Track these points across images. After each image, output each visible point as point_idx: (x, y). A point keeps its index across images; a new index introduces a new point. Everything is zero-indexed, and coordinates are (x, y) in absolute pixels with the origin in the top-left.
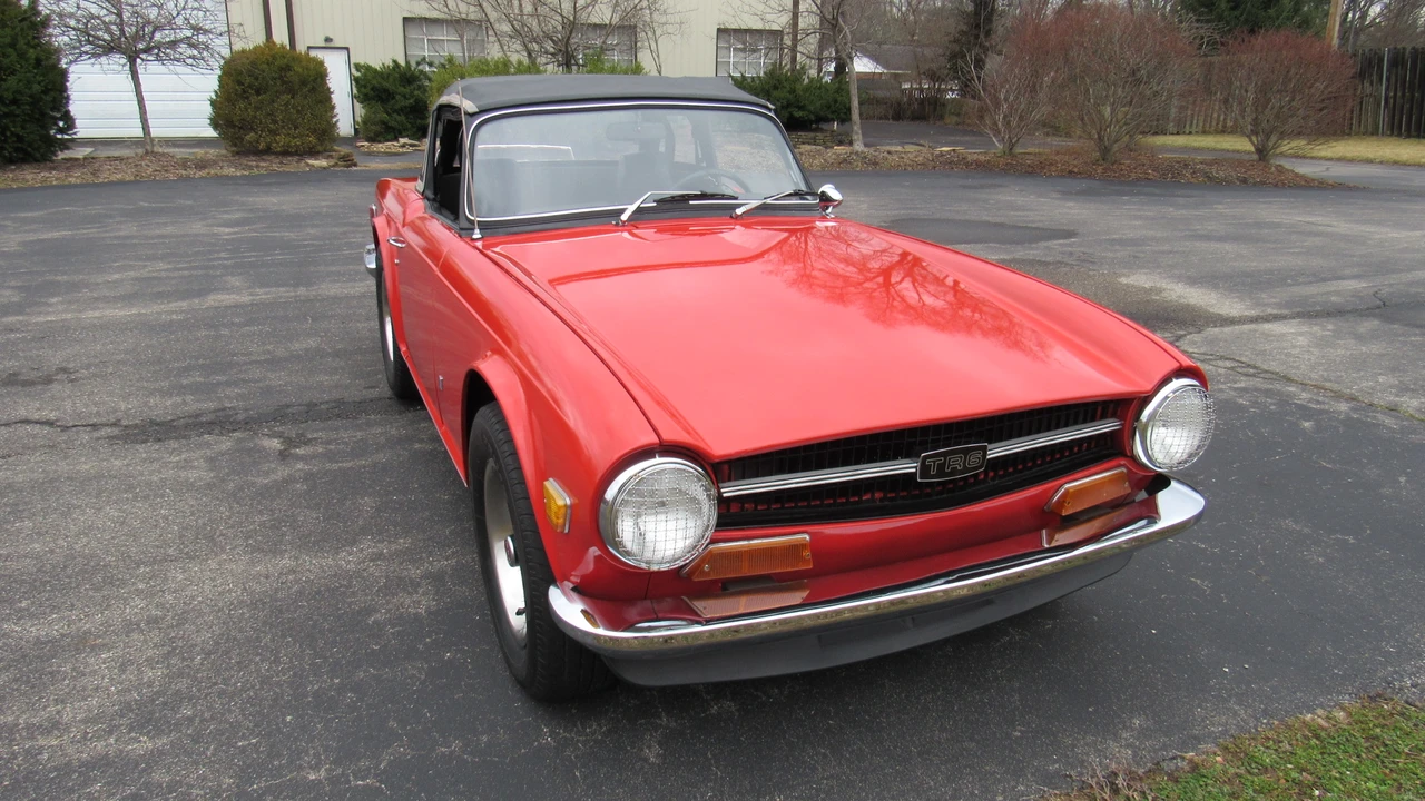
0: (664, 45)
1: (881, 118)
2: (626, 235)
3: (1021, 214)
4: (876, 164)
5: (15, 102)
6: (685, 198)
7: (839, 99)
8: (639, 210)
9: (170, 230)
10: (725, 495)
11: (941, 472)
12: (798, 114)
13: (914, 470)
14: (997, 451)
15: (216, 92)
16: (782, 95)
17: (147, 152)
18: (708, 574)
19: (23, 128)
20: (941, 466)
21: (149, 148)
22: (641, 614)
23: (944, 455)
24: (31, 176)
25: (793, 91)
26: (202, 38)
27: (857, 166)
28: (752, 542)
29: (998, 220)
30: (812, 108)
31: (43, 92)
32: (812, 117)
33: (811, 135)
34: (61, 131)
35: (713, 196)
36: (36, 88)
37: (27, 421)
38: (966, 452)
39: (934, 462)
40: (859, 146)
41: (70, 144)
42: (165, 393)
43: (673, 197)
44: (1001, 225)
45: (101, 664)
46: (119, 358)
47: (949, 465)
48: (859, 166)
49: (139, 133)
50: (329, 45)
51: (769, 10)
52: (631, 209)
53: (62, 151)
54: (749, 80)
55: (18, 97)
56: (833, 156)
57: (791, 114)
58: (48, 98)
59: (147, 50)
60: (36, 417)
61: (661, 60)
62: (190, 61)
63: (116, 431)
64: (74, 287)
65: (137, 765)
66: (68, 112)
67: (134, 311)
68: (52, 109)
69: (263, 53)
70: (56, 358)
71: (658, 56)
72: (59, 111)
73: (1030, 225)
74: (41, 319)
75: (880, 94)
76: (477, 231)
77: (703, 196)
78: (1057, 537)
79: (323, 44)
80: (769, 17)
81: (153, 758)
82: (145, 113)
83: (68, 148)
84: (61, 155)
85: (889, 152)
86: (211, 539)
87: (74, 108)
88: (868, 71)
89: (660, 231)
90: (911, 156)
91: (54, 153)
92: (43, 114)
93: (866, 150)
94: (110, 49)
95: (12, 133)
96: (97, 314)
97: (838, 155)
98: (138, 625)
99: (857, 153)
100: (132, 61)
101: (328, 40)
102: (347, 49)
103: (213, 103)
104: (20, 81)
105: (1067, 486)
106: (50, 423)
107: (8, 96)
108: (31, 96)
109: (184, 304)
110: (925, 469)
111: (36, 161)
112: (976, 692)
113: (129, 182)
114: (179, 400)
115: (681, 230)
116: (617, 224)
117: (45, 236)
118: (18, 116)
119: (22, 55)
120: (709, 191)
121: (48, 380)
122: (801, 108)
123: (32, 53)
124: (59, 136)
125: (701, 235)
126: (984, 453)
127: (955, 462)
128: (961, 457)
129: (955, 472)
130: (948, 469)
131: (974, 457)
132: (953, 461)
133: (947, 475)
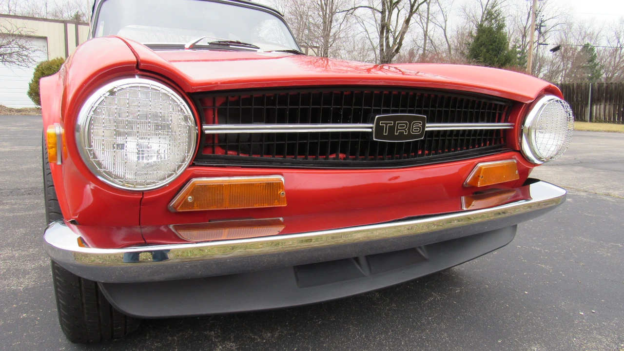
6: (227, 43)
10: (207, 132)
11: (391, 135)
13: (370, 130)
15: (32, 80)
18: (192, 204)
20: (392, 129)
22: (125, 239)
23: (394, 119)
28: (232, 178)
35: (244, 45)
38: (410, 119)
43: (219, 42)
47: (398, 129)
78: (474, 203)
103: (30, 85)
105: (480, 165)
110: (379, 129)
112: (416, 332)
126: (424, 126)
127: (402, 127)
128: (406, 124)
129: (401, 136)
130: (397, 133)
131: (416, 126)
132: (400, 126)
133: (396, 138)
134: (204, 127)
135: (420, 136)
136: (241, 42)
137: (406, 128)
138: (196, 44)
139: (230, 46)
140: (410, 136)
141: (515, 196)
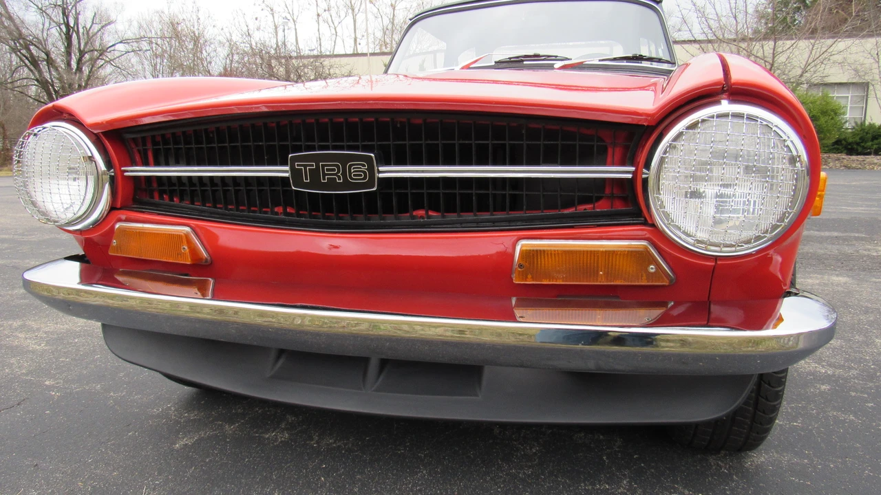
10: (126, 174)
11: (315, 183)
20: (315, 173)
23: (317, 159)
38: (345, 160)
105: (522, 243)
110: (296, 174)
126: (372, 170)
127: (331, 172)
128: (338, 166)
129: (332, 184)
130: (324, 179)
131: (357, 171)
132: (328, 170)
133: (324, 187)
135: (370, 184)
136: (541, 54)
137: (339, 171)
139: (525, 63)
140: (347, 185)
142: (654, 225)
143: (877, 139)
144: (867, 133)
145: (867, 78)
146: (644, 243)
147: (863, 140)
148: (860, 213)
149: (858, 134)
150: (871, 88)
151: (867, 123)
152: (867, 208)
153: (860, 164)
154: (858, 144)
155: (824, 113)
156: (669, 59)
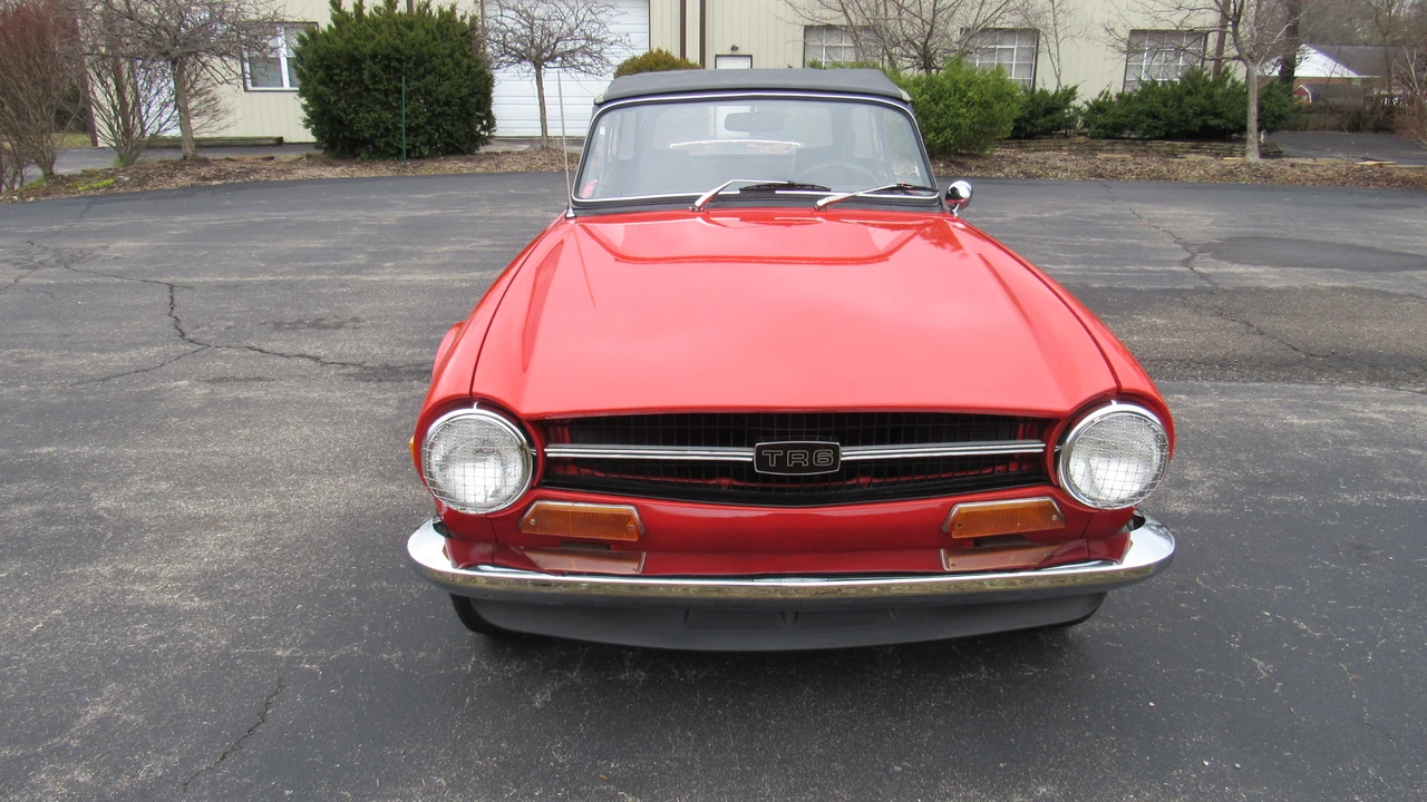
0: (1066, 49)
1: (1333, 129)
2: (699, 220)
3: (1407, 238)
4: (1269, 177)
5: (447, 103)
6: (772, 188)
7: (1266, 106)
8: (716, 198)
9: (515, 213)
10: (549, 455)
11: (782, 466)
12: (1213, 122)
13: (750, 459)
14: (851, 454)
16: (1196, 101)
17: (543, 148)
18: (535, 528)
19: (453, 125)
21: (545, 144)
23: (783, 448)
24: (452, 165)
25: (1209, 96)
26: (595, 47)
27: (1243, 179)
28: (576, 505)
29: (1369, 243)
30: (1231, 116)
31: (470, 95)
32: (1231, 126)
33: (1228, 145)
34: (484, 128)
35: (802, 187)
36: (465, 91)
37: (302, 356)
38: (812, 448)
39: (773, 454)
40: (1253, 157)
41: (490, 140)
42: (411, 344)
43: (758, 186)
44: (1370, 250)
45: (211, 540)
46: (400, 313)
47: (791, 460)
48: (1245, 178)
49: (538, 132)
50: (734, 53)
51: (1162, 8)
52: (706, 196)
53: (483, 145)
54: (1160, 85)
55: (450, 99)
56: (1218, 167)
57: (1204, 121)
58: (474, 100)
59: (552, 58)
60: (311, 353)
61: (1061, 64)
62: (583, 68)
63: (357, 370)
64: (410, 254)
65: (178, 616)
66: (490, 112)
67: (438, 277)
68: (478, 110)
69: (648, 61)
70: (356, 308)
71: (1058, 60)
72: (483, 111)
73: (1409, 251)
74: (366, 279)
75: (1337, 101)
76: (571, 210)
77: (791, 186)
79: (730, 53)
80: (1163, 15)
81: (190, 615)
82: (545, 114)
83: (488, 143)
84: (483, 150)
85: (1293, 165)
86: (355, 462)
87: (496, 110)
88: (1323, 75)
89: (744, 219)
90: (1318, 170)
91: (477, 147)
92: (470, 115)
93: (1261, 161)
94: (521, 58)
95: (444, 129)
96: (410, 278)
97: (1224, 167)
98: (257, 517)
99: (1249, 165)
100: (538, 66)
101: (734, 48)
102: (751, 56)
104: (453, 85)
105: (959, 506)
106: (317, 359)
107: (442, 98)
108: (461, 99)
109: (477, 274)
110: (762, 460)
111: (463, 153)
113: (522, 172)
114: (418, 350)
115: (767, 220)
116: (693, 210)
117: (420, 214)
118: (449, 115)
119: (458, 64)
120: (797, 181)
121: (339, 326)
122: (1217, 115)
123: (465, 62)
124: (482, 133)
125: (787, 225)
126: (837, 454)
127: (798, 458)
128: (805, 454)
129: (798, 467)
130: (790, 464)
132: (795, 456)
133: (790, 470)
134: (546, 450)
135: (834, 466)
137: (805, 457)
138: (721, 193)
140: (812, 468)
141: (1050, 557)
142: (1058, 487)
143: (1051, 113)
144: (1038, 105)
145: (1038, 25)
146: (1048, 499)
147: (1033, 114)
148: (1067, 276)
149: (1027, 107)
150: (1043, 38)
151: (1038, 89)
152: (1073, 266)
153: (1041, 169)
154: (1027, 121)
155: (999, 97)
156: (929, 186)
